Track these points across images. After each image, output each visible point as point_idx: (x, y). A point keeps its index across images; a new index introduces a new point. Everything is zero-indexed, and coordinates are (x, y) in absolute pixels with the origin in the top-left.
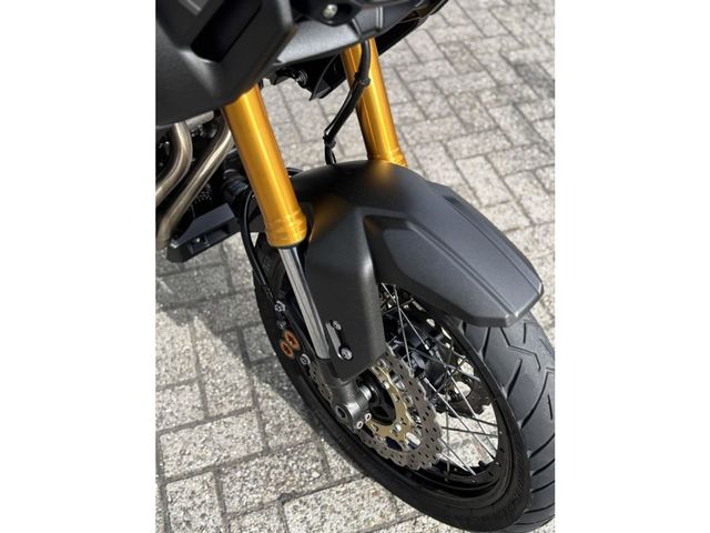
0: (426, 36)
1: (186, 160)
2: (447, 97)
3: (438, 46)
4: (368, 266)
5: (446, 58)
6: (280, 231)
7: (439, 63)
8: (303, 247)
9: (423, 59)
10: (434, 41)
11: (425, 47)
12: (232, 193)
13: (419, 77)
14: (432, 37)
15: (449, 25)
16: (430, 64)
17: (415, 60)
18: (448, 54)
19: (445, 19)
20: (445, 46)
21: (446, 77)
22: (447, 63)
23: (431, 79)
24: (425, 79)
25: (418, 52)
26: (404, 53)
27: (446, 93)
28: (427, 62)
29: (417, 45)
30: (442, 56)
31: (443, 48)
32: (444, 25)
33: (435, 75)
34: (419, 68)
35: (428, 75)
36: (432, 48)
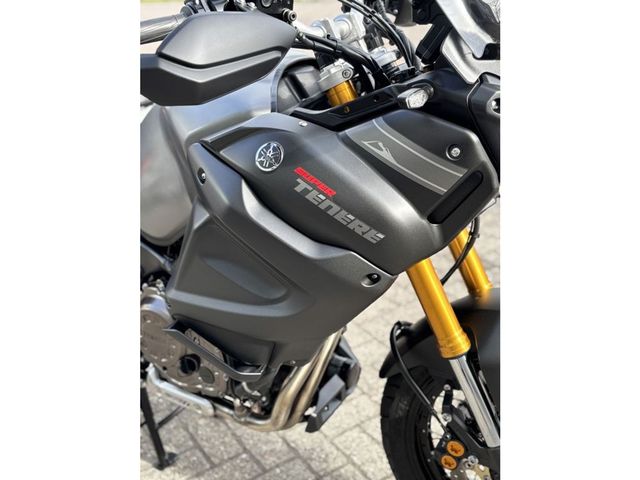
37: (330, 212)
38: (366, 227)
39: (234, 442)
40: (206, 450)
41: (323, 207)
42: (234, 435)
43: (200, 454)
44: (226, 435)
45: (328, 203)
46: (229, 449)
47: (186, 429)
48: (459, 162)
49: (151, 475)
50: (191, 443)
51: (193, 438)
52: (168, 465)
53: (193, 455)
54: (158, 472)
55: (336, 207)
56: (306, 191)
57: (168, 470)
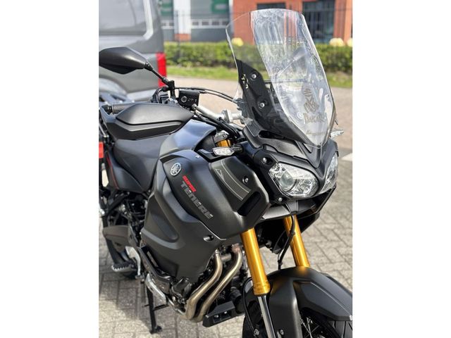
0: (335, 251)
1: (219, 272)
2: (346, 280)
3: (342, 256)
4: (295, 302)
5: (346, 261)
6: (259, 287)
7: (342, 263)
8: (268, 295)
9: (333, 261)
10: (339, 253)
11: (334, 255)
12: (234, 296)
13: (331, 270)
14: (338, 252)
15: (347, 246)
16: (337, 264)
17: (328, 261)
18: (347, 259)
19: (345, 243)
20: (345, 255)
21: (346, 270)
22: (346, 264)
23: (337, 270)
24: (334, 270)
25: (330, 258)
26: (323, 258)
27: (346, 277)
28: (335, 262)
29: (330, 255)
30: (343, 260)
31: (344, 257)
32: (345, 246)
33: (340, 269)
34: (331, 265)
35: (336, 268)
36: (338, 256)
37: (193, 199)
38: (205, 210)
39: (195, 332)
40: (179, 332)
41: (190, 196)
42: (197, 329)
43: (174, 332)
44: (193, 328)
45: (192, 195)
46: (190, 335)
47: (176, 319)
48: (247, 185)
49: (145, 335)
50: (173, 326)
51: (176, 324)
52: (156, 332)
53: (171, 332)
54: (150, 334)
55: (195, 198)
56: (185, 188)
57: (155, 335)
